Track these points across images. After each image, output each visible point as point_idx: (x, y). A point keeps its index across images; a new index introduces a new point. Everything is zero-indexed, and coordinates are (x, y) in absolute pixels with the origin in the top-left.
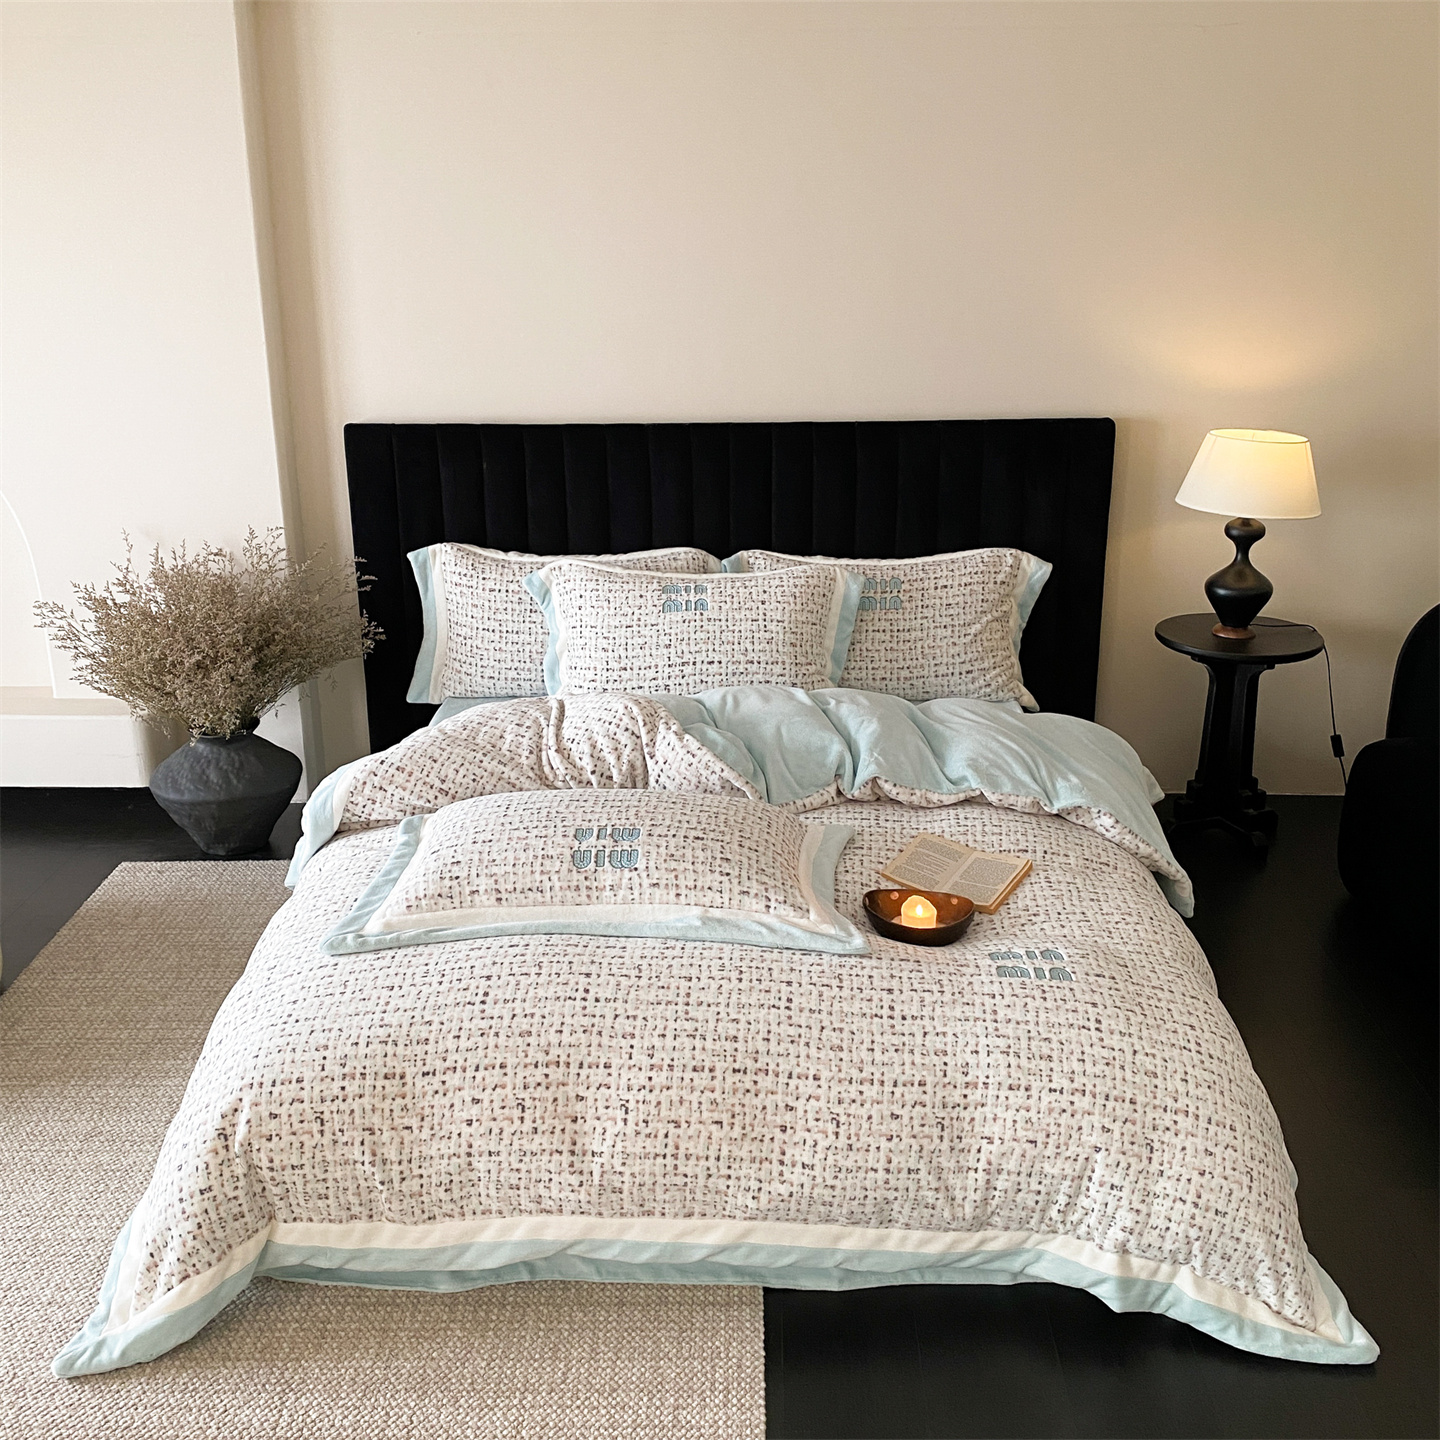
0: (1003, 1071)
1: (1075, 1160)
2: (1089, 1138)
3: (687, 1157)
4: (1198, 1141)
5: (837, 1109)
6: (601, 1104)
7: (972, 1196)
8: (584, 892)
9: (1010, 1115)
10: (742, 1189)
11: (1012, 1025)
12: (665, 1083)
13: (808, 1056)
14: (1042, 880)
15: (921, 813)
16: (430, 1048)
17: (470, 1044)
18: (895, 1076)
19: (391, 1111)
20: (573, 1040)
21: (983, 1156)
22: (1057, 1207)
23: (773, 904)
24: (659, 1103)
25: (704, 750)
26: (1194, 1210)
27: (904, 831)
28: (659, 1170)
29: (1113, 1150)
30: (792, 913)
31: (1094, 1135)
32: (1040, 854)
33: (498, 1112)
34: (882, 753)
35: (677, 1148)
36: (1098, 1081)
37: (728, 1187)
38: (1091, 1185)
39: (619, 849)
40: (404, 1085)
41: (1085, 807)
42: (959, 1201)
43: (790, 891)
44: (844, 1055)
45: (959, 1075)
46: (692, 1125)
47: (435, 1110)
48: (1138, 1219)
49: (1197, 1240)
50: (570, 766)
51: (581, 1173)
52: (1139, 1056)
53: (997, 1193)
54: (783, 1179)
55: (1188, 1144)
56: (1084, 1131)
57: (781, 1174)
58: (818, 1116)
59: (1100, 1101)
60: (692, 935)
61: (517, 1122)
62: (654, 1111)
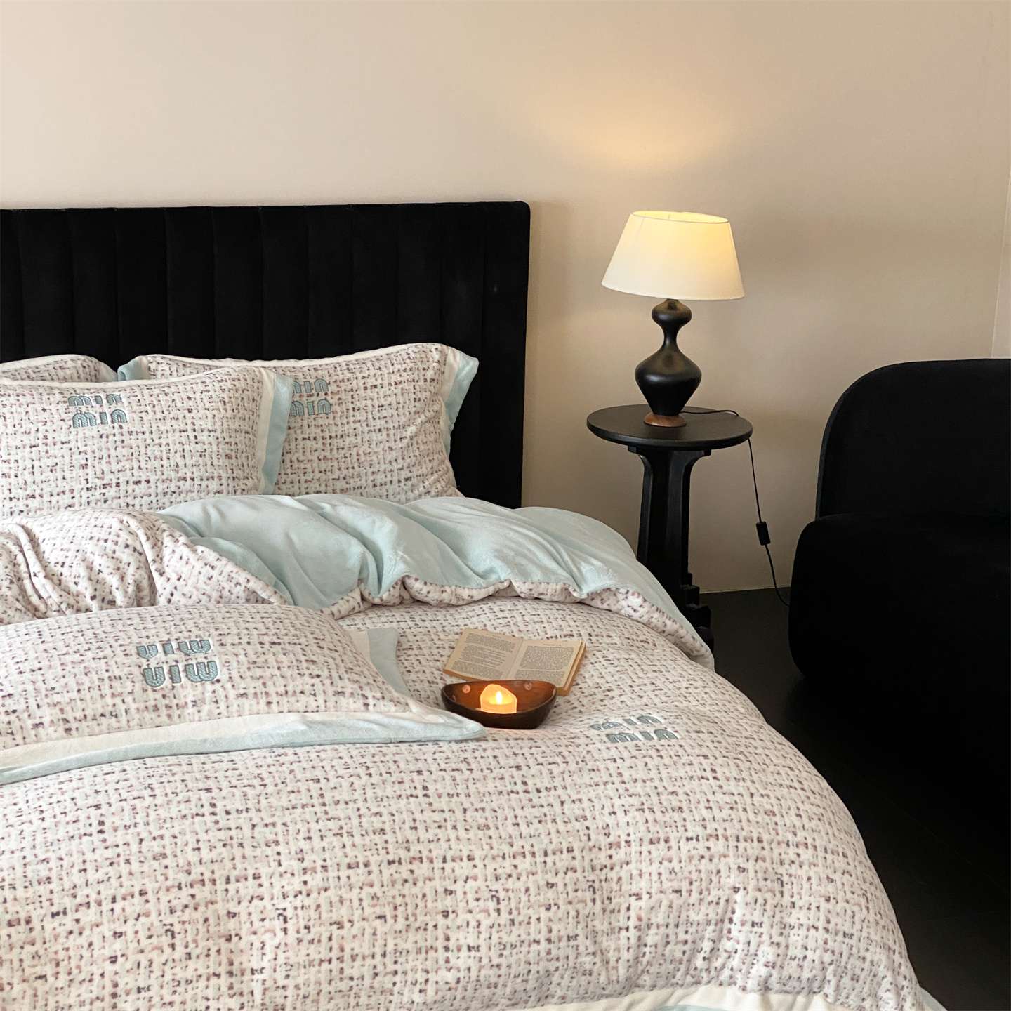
0: (642, 827)
1: (717, 903)
2: (728, 880)
3: (353, 958)
4: (820, 869)
5: (496, 886)
6: (255, 918)
7: (626, 956)
8: (164, 712)
9: (654, 868)
10: (409, 983)
11: (639, 784)
12: (321, 884)
13: (458, 839)
14: (601, 659)
15: (452, 611)
16: (55, 886)
17: (100, 875)
18: (544, 846)
19: (21, 960)
20: (214, 855)
21: (632, 914)
22: (702, 954)
23: (371, 701)
24: (318, 906)
25: (224, 561)
26: (826, 936)
27: (446, 629)
28: (323, 977)
29: (750, 888)
30: (393, 709)
31: (732, 876)
32: (585, 637)
33: (145, 943)
34: (406, 551)
35: (342, 950)
36: (727, 825)
37: (394, 984)
38: (732, 926)
39: (194, 662)
40: (31, 930)
41: (613, 589)
42: (612, 963)
43: (383, 687)
44: (492, 832)
45: (602, 838)
46: (355, 922)
47: (71, 953)
48: (779, 951)
49: (831, 964)
50: (64, 593)
51: (241, 994)
52: (757, 798)
53: (647, 950)
54: (449, 966)
55: (812, 874)
56: (722, 873)
57: (447, 961)
58: (477, 896)
59: (732, 843)
60: (300, 740)
61: (168, 950)
62: (314, 915)
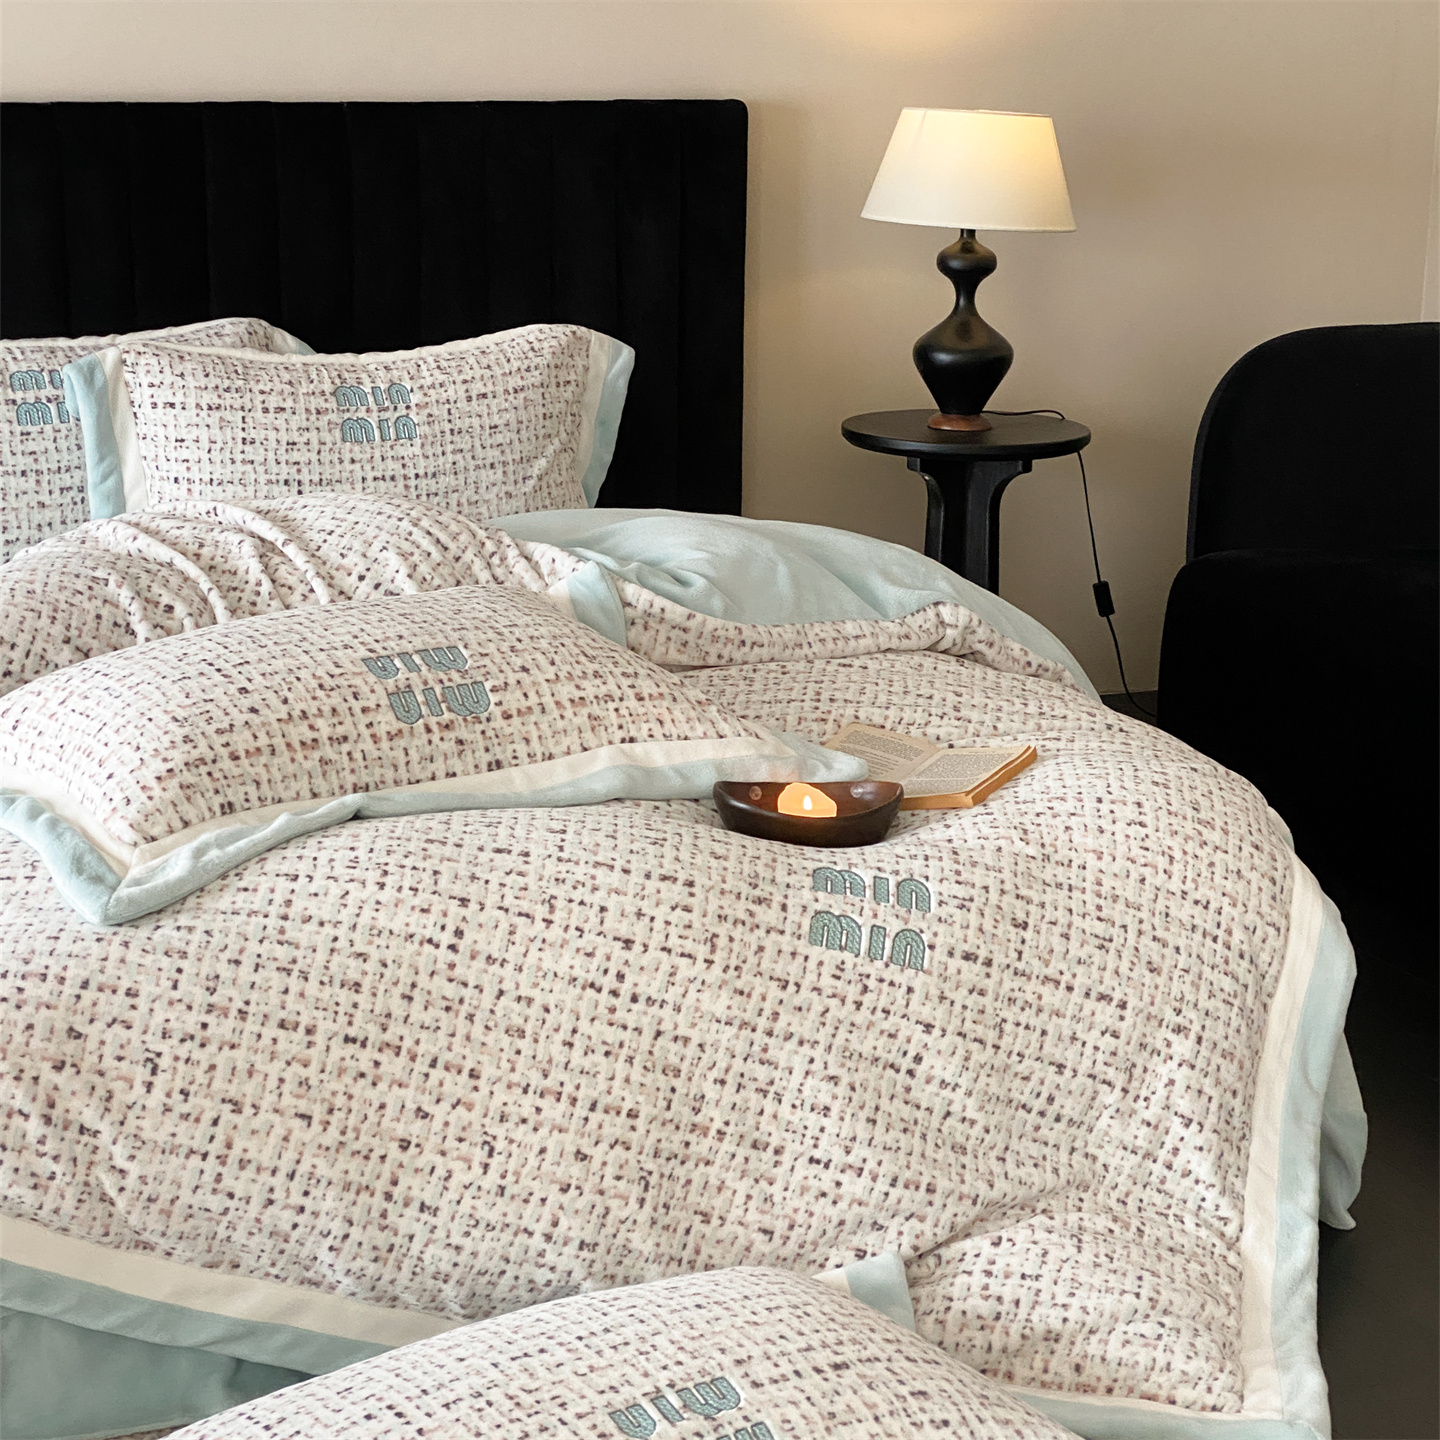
3: (243, 1163)
5: (496, 1129)
12: (228, 1036)
13: (468, 1038)
18: (595, 1095)
21: (691, 1241)
24: (213, 1067)
28: (187, 1178)
35: (229, 1146)
36: (886, 1156)
37: (294, 1226)
44: (524, 1044)
45: (687, 1111)
46: (262, 1112)
51: (56, 1157)
57: (384, 1215)
58: (463, 1135)
62: (201, 1077)
